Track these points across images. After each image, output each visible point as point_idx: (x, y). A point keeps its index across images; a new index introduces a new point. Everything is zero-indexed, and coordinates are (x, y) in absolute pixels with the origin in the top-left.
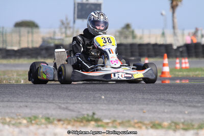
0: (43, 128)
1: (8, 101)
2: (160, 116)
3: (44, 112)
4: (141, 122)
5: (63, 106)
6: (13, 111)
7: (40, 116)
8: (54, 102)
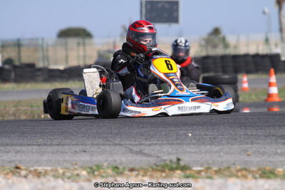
1: (58, 145)
2: (271, 159)
3: (110, 159)
4: (245, 170)
5: (135, 149)
6: (67, 158)
7: (105, 165)
8: (122, 143)
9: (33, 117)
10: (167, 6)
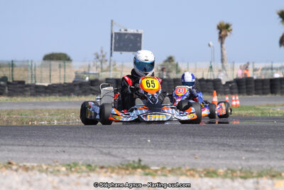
0: (85, 177)
1: (43, 146)
2: (214, 162)
3: (85, 158)
4: (193, 170)
5: (104, 151)
6: (50, 157)
7: (81, 163)
8: (94, 146)
9: (23, 123)
10: (132, 37)
